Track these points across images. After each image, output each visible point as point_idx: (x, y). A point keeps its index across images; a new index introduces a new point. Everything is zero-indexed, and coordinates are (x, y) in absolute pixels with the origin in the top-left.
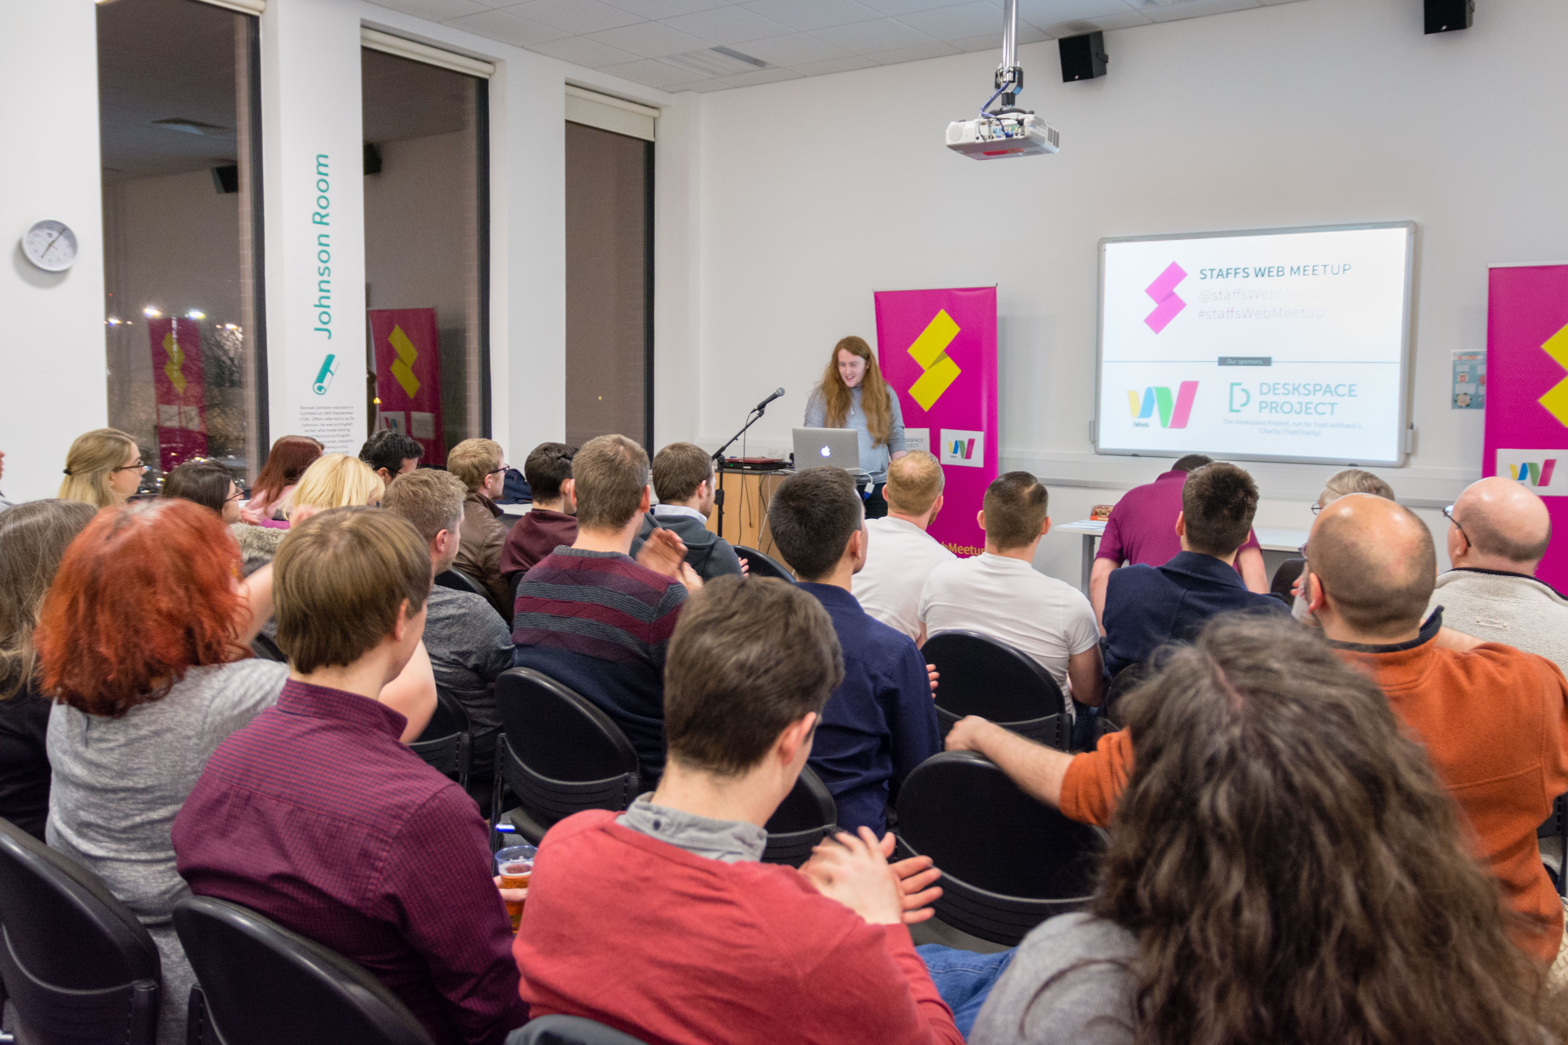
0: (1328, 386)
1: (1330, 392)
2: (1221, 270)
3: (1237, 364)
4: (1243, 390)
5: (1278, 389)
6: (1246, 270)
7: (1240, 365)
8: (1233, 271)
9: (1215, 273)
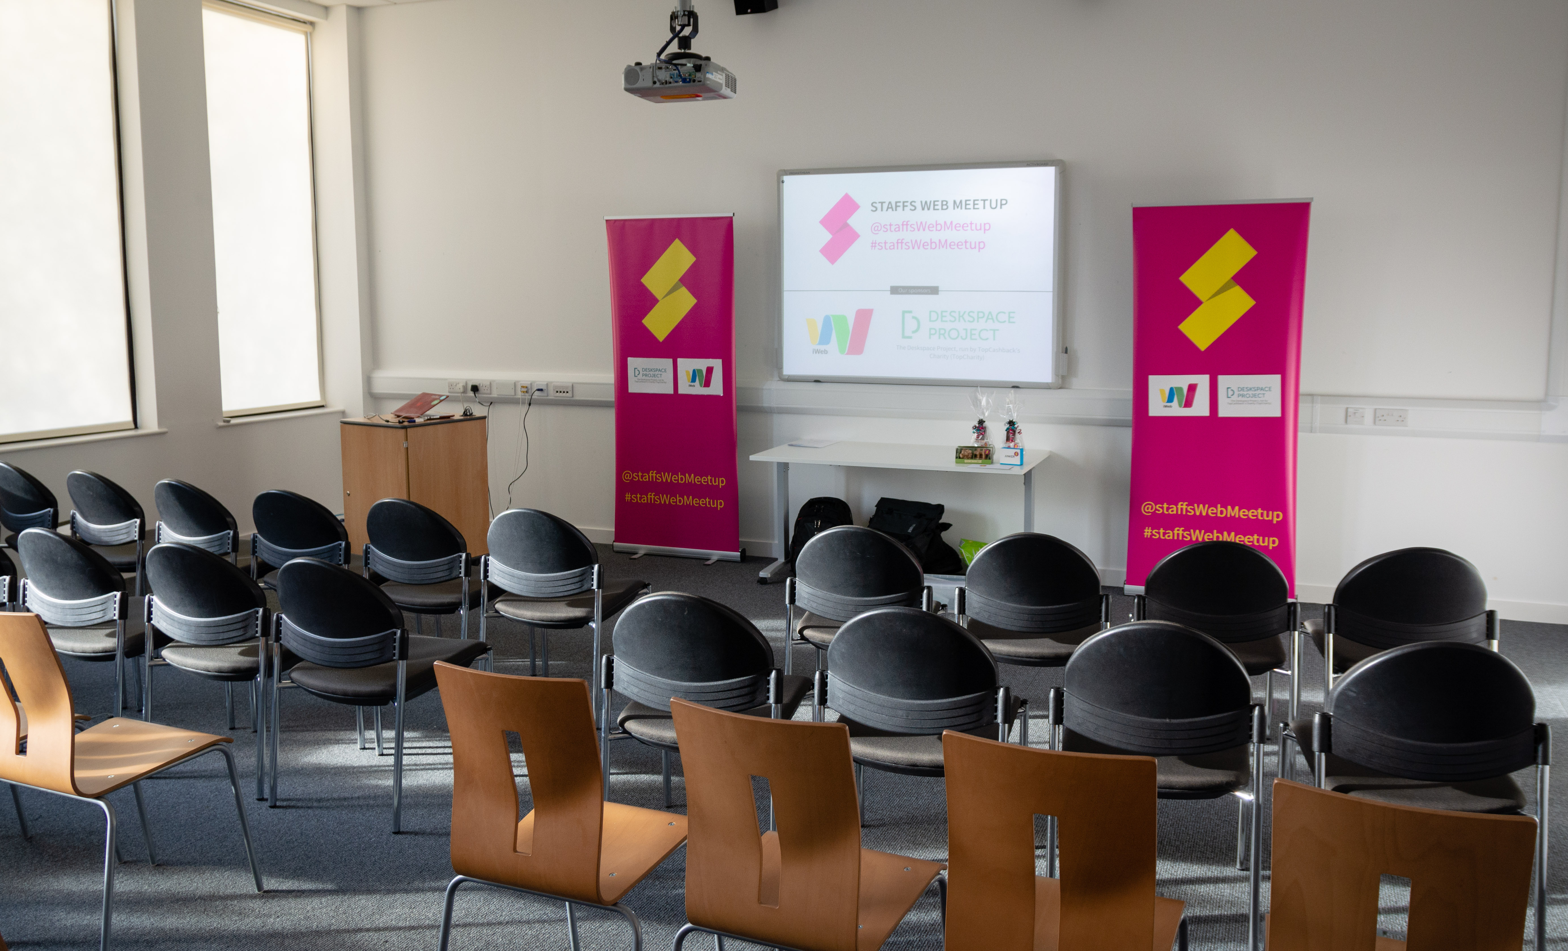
0: (990, 313)
1: (992, 319)
2: (890, 203)
3: (908, 293)
4: (914, 318)
5: (946, 316)
6: (913, 204)
7: (910, 294)
8: (901, 204)
9: (885, 206)
